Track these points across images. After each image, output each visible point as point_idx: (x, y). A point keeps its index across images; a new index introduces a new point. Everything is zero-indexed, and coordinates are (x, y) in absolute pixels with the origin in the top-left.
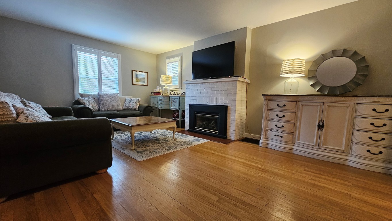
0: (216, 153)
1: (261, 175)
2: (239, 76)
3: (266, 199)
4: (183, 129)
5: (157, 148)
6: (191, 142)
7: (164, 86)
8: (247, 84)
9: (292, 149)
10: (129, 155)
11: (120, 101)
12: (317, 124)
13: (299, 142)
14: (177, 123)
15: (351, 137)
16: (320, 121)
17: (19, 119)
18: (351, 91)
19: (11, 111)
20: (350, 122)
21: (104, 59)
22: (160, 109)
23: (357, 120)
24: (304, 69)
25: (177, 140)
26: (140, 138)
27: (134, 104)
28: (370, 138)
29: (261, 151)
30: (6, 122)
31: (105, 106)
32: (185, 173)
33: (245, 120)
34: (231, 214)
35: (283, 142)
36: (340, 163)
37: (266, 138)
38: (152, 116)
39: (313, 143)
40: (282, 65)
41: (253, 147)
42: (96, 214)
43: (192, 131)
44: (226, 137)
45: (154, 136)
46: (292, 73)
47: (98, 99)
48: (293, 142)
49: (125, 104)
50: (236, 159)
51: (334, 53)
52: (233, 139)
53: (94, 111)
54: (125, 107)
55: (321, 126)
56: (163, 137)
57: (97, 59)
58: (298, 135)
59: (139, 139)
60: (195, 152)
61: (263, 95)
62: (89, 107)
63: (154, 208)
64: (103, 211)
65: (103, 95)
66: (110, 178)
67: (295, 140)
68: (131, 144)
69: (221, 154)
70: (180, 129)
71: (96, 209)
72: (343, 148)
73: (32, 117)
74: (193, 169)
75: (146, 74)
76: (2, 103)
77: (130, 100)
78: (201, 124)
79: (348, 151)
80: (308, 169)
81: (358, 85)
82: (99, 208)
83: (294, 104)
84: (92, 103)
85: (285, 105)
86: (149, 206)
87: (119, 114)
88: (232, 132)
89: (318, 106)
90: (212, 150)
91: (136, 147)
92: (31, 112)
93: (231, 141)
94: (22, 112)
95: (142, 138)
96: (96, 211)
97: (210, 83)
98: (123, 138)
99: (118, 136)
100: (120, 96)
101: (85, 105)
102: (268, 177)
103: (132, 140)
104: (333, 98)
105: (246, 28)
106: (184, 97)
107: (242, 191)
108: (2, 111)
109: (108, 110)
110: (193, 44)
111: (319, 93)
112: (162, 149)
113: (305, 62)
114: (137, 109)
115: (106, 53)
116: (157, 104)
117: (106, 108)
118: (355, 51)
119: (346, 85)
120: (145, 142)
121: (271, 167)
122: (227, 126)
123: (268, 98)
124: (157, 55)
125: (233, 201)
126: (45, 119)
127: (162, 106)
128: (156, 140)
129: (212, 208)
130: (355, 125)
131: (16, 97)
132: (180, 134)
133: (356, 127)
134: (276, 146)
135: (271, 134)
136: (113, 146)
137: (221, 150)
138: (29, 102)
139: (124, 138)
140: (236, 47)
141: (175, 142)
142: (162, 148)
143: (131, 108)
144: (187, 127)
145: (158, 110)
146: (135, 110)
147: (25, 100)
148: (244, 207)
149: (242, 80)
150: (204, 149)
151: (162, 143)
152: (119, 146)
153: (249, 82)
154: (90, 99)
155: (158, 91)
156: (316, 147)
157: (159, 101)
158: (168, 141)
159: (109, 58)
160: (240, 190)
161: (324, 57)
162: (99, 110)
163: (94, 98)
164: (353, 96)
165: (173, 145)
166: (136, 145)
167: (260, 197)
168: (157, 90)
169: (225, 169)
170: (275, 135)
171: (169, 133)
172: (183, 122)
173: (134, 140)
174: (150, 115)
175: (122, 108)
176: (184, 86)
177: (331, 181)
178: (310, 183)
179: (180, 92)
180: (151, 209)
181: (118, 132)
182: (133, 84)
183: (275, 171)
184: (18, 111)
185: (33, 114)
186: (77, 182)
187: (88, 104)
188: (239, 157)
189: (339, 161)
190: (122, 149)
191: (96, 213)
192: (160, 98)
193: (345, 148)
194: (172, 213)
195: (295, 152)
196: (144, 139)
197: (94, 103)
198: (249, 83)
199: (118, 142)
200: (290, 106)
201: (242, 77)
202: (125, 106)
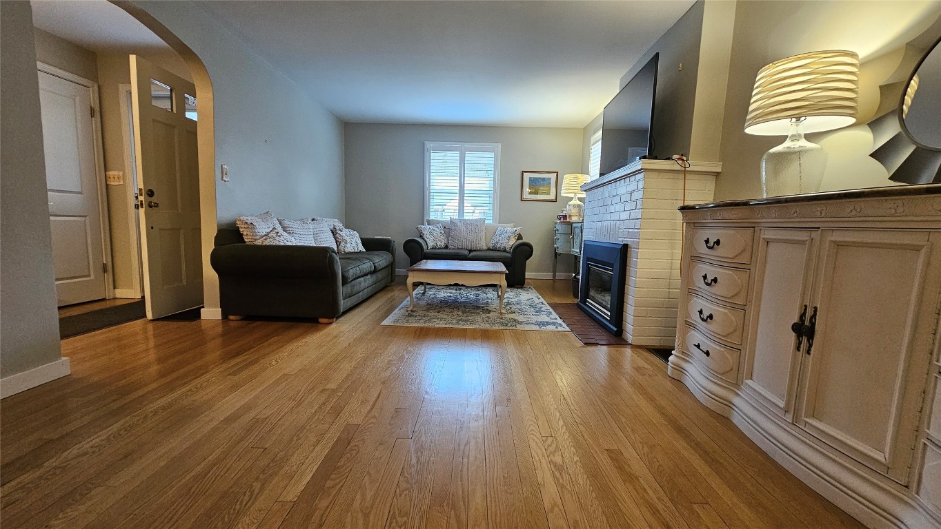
7: (571, 199)
9: (730, 405)
11: (485, 231)
12: (795, 320)
13: (749, 382)
16: (806, 308)
21: (470, 156)
31: (455, 241)
35: (712, 372)
37: (685, 352)
39: (782, 397)
43: (581, 308)
44: (617, 330)
47: (449, 229)
48: (736, 385)
49: (492, 238)
52: (630, 339)
57: (458, 158)
58: (749, 356)
65: (458, 222)
67: (742, 374)
72: (886, 455)
75: (555, 175)
77: (502, 230)
84: (436, 235)
85: (717, 243)
88: (630, 320)
100: (490, 223)
112: (444, 320)
114: (507, 249)
115: (475, 145)
117: (457, 245)
122: (624, 302)
124: (585, 129)
134: (695, 382)
143: (500, 247)
146: (505, 251)
149: (665, 167)
153: (719, 170)
154: (436, 229)
156: (786, 417)
158: (489, 312)
162: (446, 247)
163: (444, 227)
165: (479, 319)
175: (484, 246)
187: (428, 237)
195: (735, 419)
197: (440, 236)
198: (716, 172)
201: (676, 157)
202: (491, 243)
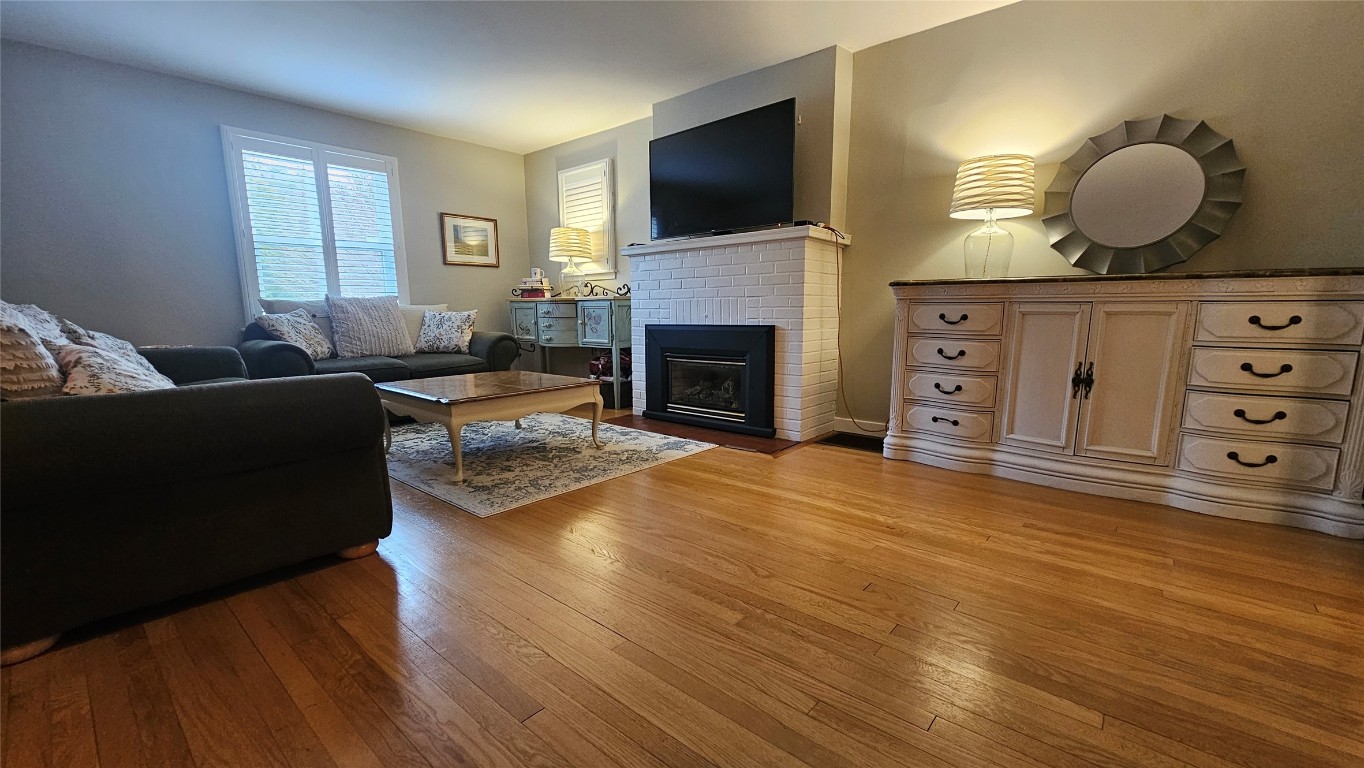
0: (739, 484)
1: (883, 545)
2: (812, 224)
3: (892, 614)
4: (627, 413)
5: (539, 474)
6: (654, 451)
8: (840, 250)
9: (991, 462)
10: (447, 498)
11: (403, 321)
12: (1071, 375)
13: (1011, 436)
14: (606, 390)
15: (1180, 412)
16: (1081, 364)
17: (70, 384)
18: (1184, 262)
19: (41, 357)
20: (1176, 364)
21: (337, 175)
22: (544, 348)
23: (1200, 357)
24: (1032, 192)
25: (607, 449)
26: (481, 445)
27: (453, 330)
28: (1240, 413)
29: (889, 473)
30: (28, 396)
31: (354, 342)
32: (635, 546)
33: (834, 374)
34: (778, 658)
35: (963, 439)
36: (1143, 500)
37: (906, 430)
38: (519, 369)
39: (1058, 438)
40: (956, 180)
41: (860, 460)
42: (353, 676)
43: (658, 418)
44: (770, 430)
45: (530, 436)
46: (991, 203)
47: (329, 319)
48: (992, 439)
49: (421, 333)
50: (805, 499)
51: (1131, 132)
52: (795, 436)
53: (316, 360)
54: (422, 344)
55: (1083, 381)
56: (560, 438)
57: (313, 175)
58: (1009, 414)
59: (478, 448)
60: (669, 484)
61: (892, 284)
62: (298, 345)
63: (537, 651)
64: (372, 665)
65: (345, 304)
66: (388, 571)
67: (1000, 432)
68: (453, 465)
69: (754, 487)
70: (617, 413)
71: (351, 662)
72: (1154, 451)
73: (114, 376)
74: (659, 536)
75: (492, 224)
76: (9, 330)
77: (438, 317)
78: (689, 391)
79: (1168, 460)
80: (1035, 522)
81: (1207, 238)
82: (358, 657)
83: (994, 311)
84: (308, 332)
85: (965, 317)
86: (519, 647)
87: (405, 367)
88: (793, 415)
89: (1074, 314)
90: (725, 474)
91: (470, 472)
92: (107, 361)
93: (790, 445)
94: (78, 362)
95: (488, 444)
96: (351, 667)
97: (715, 251)
98: (424, 449)
99: (403, 442)
100: (403, 304)
101: (285, 340)
102: (906, 551)
103: (453, 453)
104: (1123, 287)
105: (834, 48)
106: (626, 303)
107: (818, 594)
108: (11, 357)
109: (363, 356)
110: (650, 113)
111: (1079, 272)
112: (557, 478)
113: (1033, 164)
114: (465, 349)
115: (344, 153)
116: (532, 328)
117: (357, 349)
118: (1203, 122)
119: (1170, 240)
120: (498, 457)
121: (918, 520)
122: (774, 396)
123: (910, 292)
124: (527, 157)
125: (790, 624)
126: (155, 382)
127: (552, 335)
128: (537, 450)
129: (720, 644)
130: (1194, 373)
131: (46, 315)
132: (617, 428)
133: (1195, 381)
134: (937, 454)
135: (922, 416)
136: (390, 473)
137: (755, 474)
138: (91, 333)
139: (425, 445)
140: (799, 119)
141: (599, 453)
142: (556, 473)
143: (445, 347)
144: (639, 404)
145: (538, 351)
146: (459, 352)
147: (75, 327)
148: (821, 636)
149: (823, 236)
150: (699, 474)
151: (557, 459)
152: (412, 472)
153: (847, 242)
154: (299, 320)
155: (537, 285)
156: (1066, 452)
157: (540, 320)
158: (575, 451)
159: (359, 172)
160: (812, 592)
161: (1097, 147)
162: (334, 355)
163: (314, 316)
164: (1188, 277)
165: (595, 463)
166: (468, 467)
167: (875, 609)
168: (532, 282)
169: (767, 530)
170: (935, 420)
171: (581, 427)
172: (627, 388)
173: (460, 450)
174: (512, 366)
175: (412, 347)
176: (626, 264)
177: (1107, 553)
178: (1039, 562)
179: (613, 285)
180: (527, 656)
181: (406, 427)
182: (445, 263)
183: (930, 530)
184: (64, 358)
185: (115, 366)
186: (282, 586)
187: (294, 338)
188: (814, 494)
189: (1137, 494)
190: (422, 482)
191: (352, 672)
192: (542, 309)
193: (1159, 450)
194: (593, 663)
195: (1000, 472)
196: (492, 449)
197: (313, 332)
198: (846, 245)
199: (407, 461)
200: (982, 317)
201: (822, 225)
202: (423, 340)
